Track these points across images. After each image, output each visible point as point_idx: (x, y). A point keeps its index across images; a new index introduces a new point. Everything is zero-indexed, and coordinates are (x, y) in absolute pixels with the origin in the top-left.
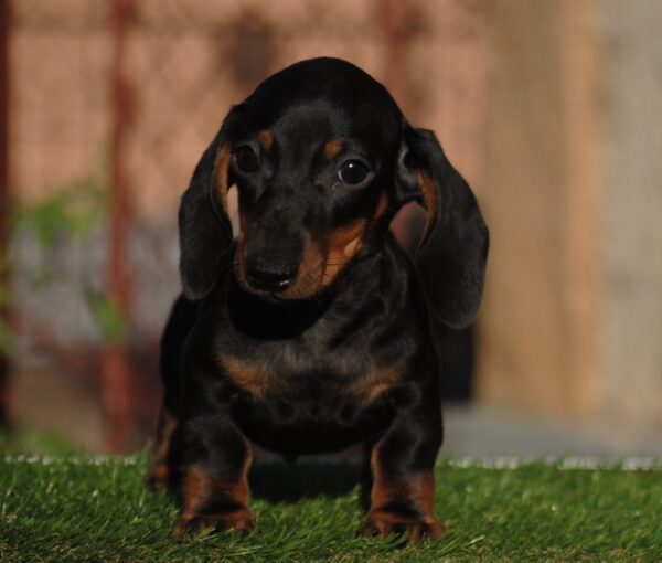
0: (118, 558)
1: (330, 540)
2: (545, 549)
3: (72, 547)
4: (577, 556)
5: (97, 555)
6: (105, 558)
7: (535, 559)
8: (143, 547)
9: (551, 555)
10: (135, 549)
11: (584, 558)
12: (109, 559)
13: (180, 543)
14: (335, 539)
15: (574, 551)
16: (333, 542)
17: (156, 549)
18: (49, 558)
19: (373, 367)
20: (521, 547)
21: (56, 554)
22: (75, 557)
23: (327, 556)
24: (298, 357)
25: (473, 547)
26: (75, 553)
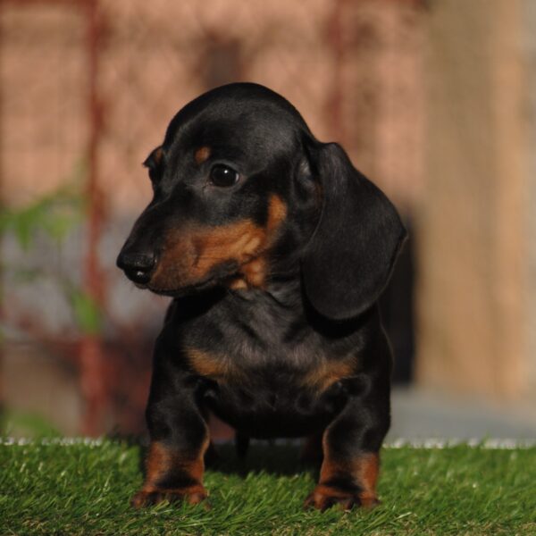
0: (82, 531)
1: (273, 515)
2: (465, 523)
3: (42, 521)
4: (493, 529)
5: (63, 528)
6: (70, 531)
7: (455, 532)
8: (104, 520)
9: (470, 528)
10: (97, 523)
11: (500, 530)
12: (74, 532)
13: (137, 516)
14: (277, 513)
15: (491, 524)
16: (275, 517)
17: (116, 522)
18: (21, 532)
19: (324, 359)
20: (443, 521)
21: (26, 528)
22: (44, 531)
23: (270, 529)
24: (254, 350)
25: (401, 521)
26: (44, 527)
